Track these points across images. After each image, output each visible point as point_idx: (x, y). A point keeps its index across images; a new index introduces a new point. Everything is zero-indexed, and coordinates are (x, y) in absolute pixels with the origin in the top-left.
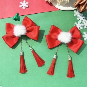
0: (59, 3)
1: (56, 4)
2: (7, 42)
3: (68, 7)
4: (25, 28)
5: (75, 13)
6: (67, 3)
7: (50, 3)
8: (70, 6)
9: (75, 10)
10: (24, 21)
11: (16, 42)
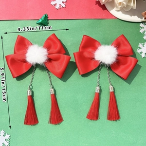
0: (117, 7)
1: (113, 7)
2: (10, 67)
3: (131, 16)
4: (47, 53)
5: (142, 28)
6: (132, 9)
7: (102, 4)
8: (134, 15)
9: (143, 22)
10: (49, 41)
11: (25, 71)
